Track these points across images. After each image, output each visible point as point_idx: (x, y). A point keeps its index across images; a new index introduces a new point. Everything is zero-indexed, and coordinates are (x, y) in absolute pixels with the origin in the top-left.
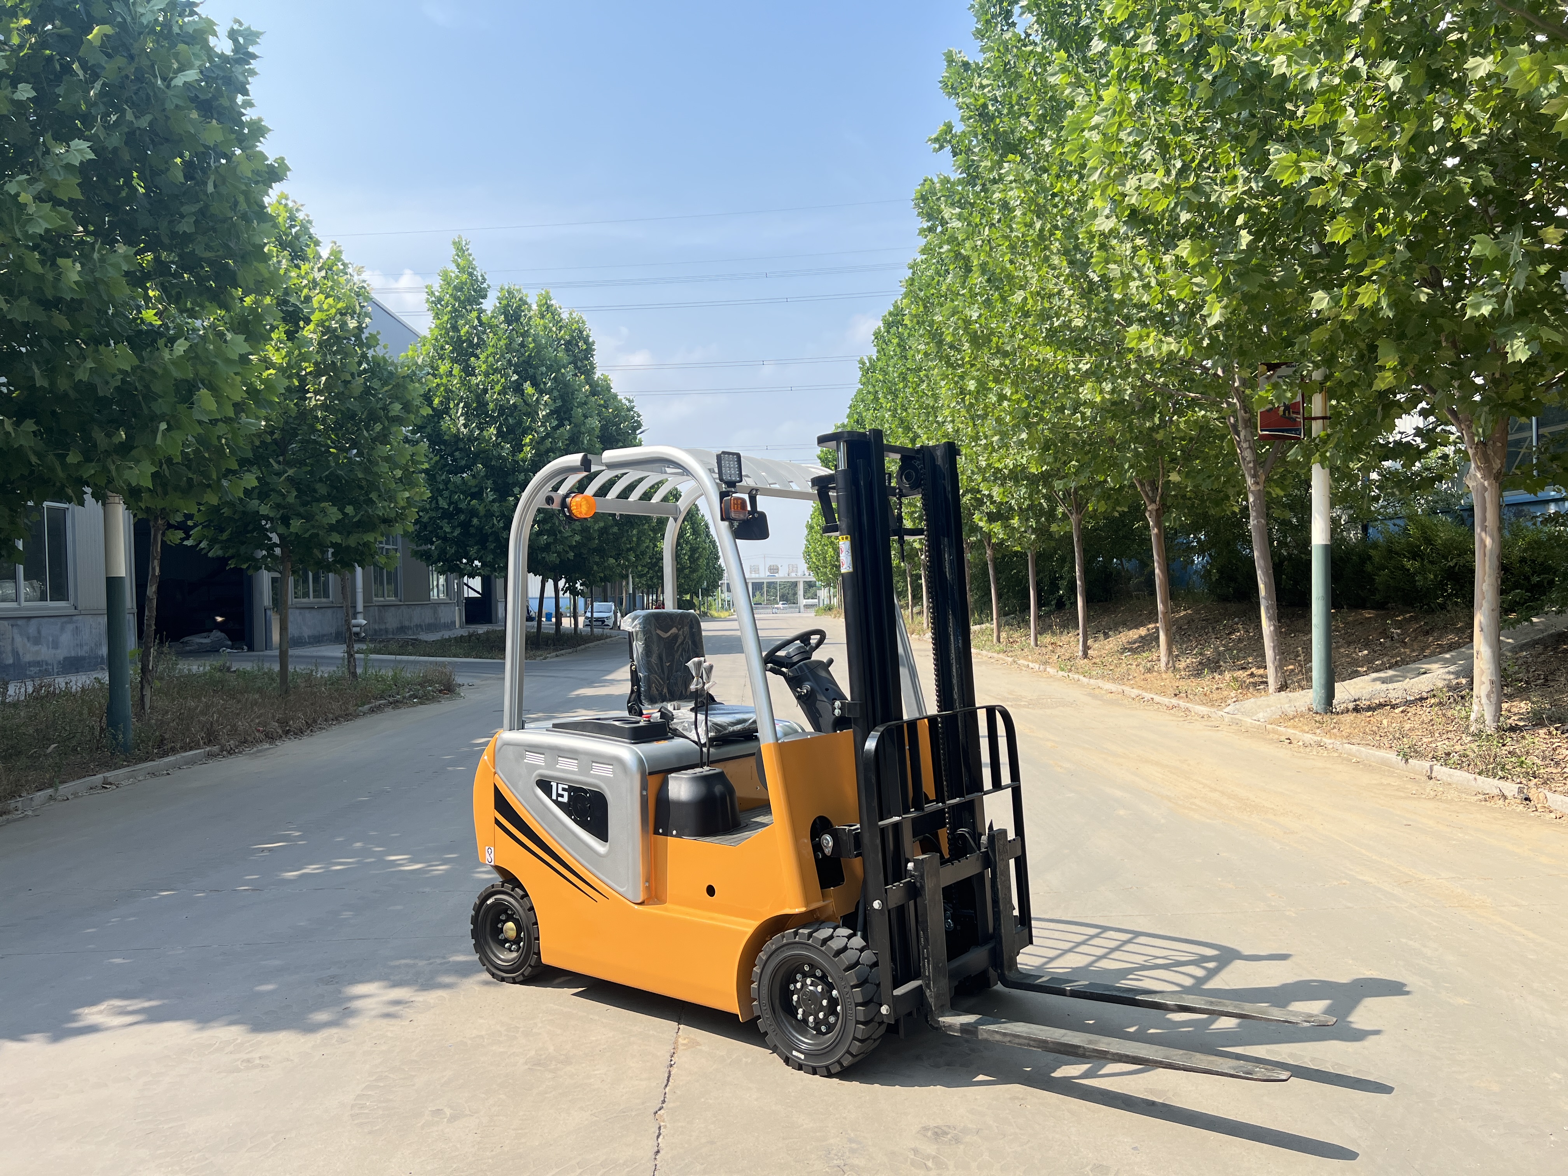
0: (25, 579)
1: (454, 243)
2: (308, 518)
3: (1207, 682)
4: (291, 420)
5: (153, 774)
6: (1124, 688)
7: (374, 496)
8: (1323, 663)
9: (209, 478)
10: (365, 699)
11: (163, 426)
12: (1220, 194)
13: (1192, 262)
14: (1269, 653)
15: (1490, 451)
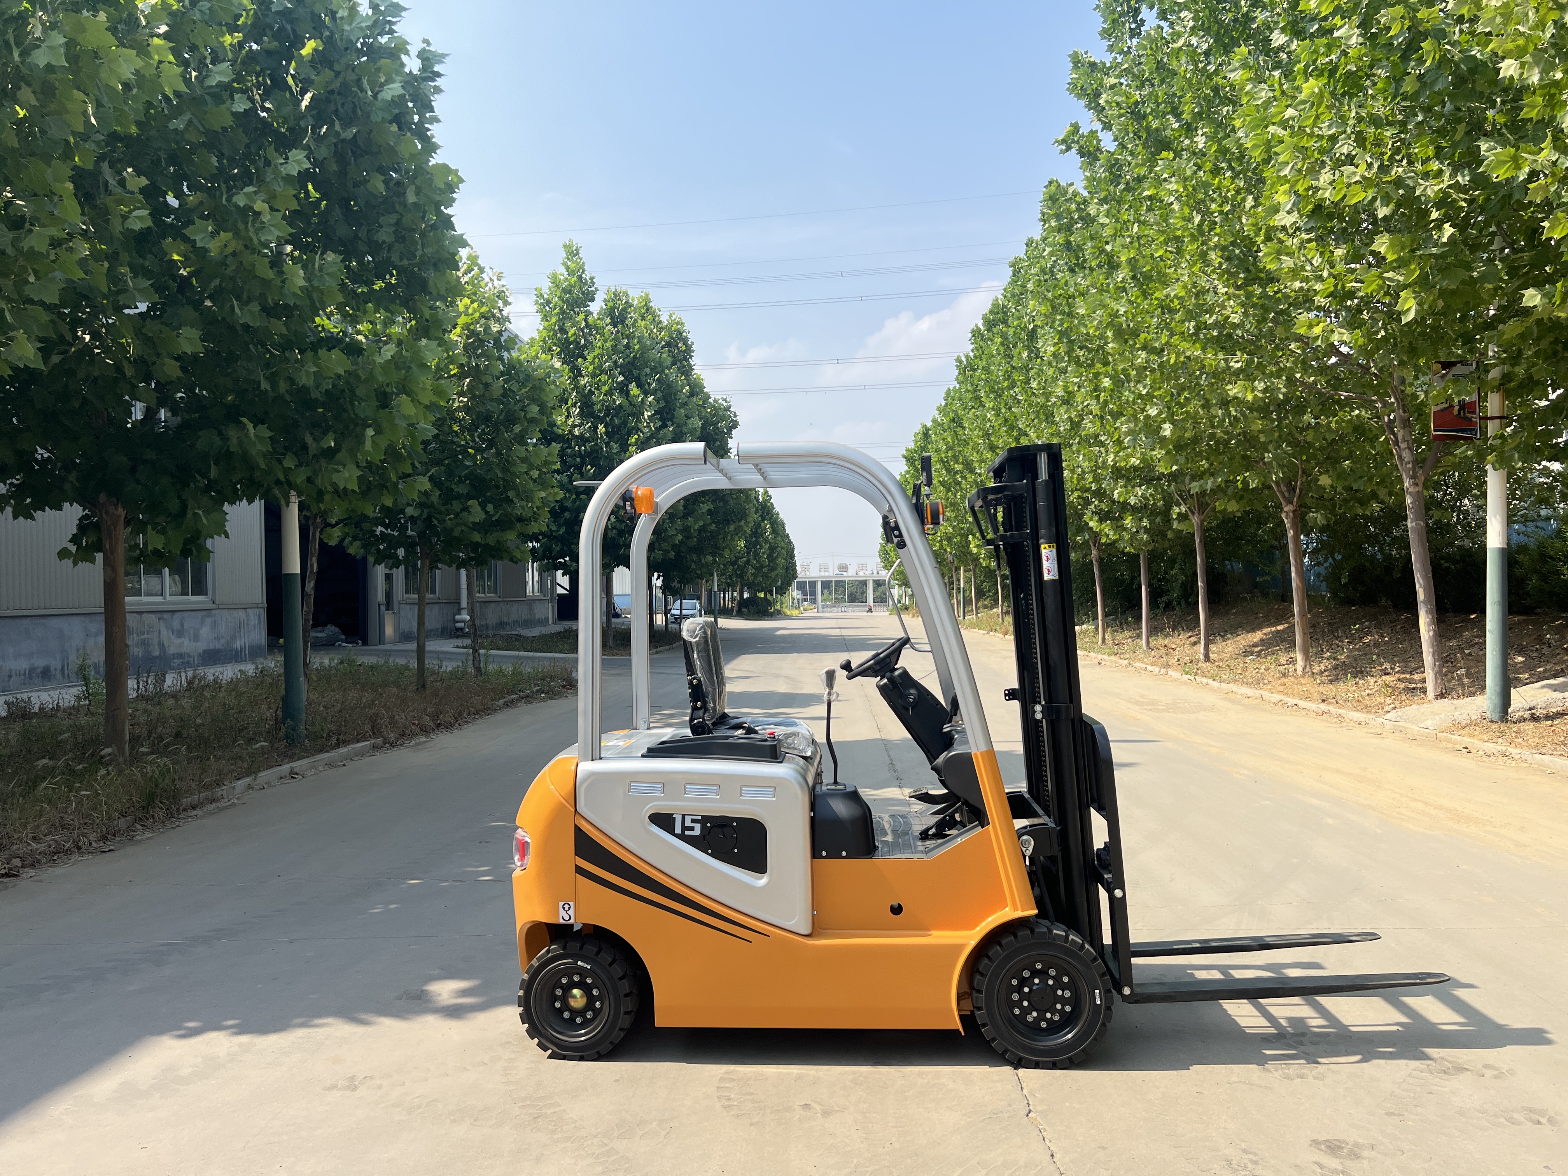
0: (170, 575)
1: (565, 246)
3: (1348, 688)
5: (330, 765)
6: (1261, 692)
7: (511, 494)
8: (1499, 670)
11: (370, 432)
12: (1427, 187)
13: (1390, 257)
14: (1428, 659)
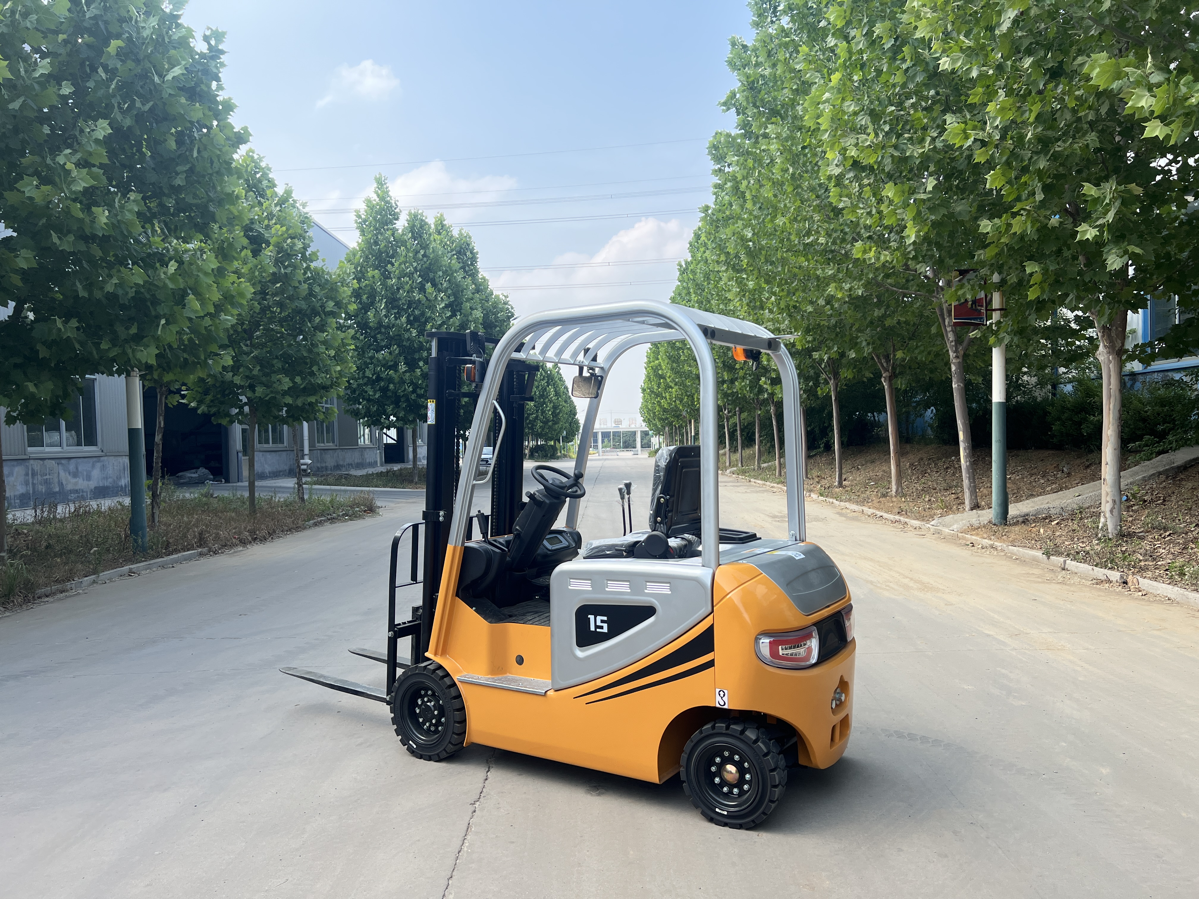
0: (67, 430)
1: (376, 179)
2: (268, 385)
3: (923, 504)
4: (255, 315)
5: (163, 567)
7: (315, 368)
8: (1000, 489)
9: (198, 358)
10: (310, 516)
11: (163, 321)
12: (914, 150)
14: (966, 482)
15: (1113, 334)
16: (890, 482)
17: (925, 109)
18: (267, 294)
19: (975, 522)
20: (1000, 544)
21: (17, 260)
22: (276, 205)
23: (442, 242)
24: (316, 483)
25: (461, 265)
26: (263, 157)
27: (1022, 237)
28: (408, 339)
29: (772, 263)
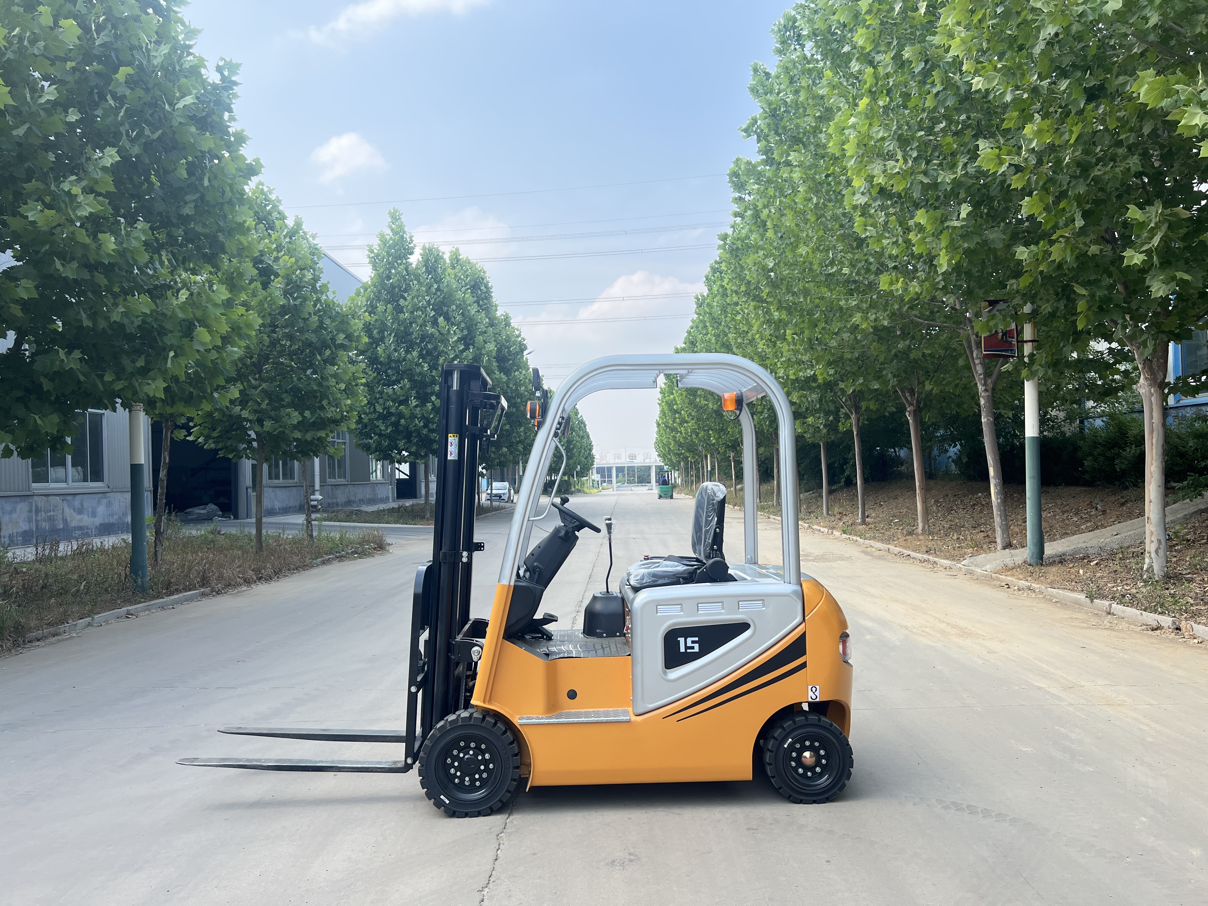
0: (72, 466)
1: (390, 213)
2: (277, 419)
3: (952, 542)
4: (265, 348)
5: (163, 608)
6: (889, 546)
7: (324, 403)
8: (1036, 527)
9: (204, 392)
10: (318, 555)
11: (172, 354)
12: (945, 176)
14: (997, 520)
15: (1155, 366)
16: (915, 519)
17: (956, 134)
18: (277, 326)
19: (1009, 562)
20: (1038, 586)
21: (18, 290)
22: (285, 237)
23: (456, 276)
24: (325, 520)
25: (475, 299)
26: (274, 189)
27: (1060, 266)
28: (420, 373)
29: (794, 294)
